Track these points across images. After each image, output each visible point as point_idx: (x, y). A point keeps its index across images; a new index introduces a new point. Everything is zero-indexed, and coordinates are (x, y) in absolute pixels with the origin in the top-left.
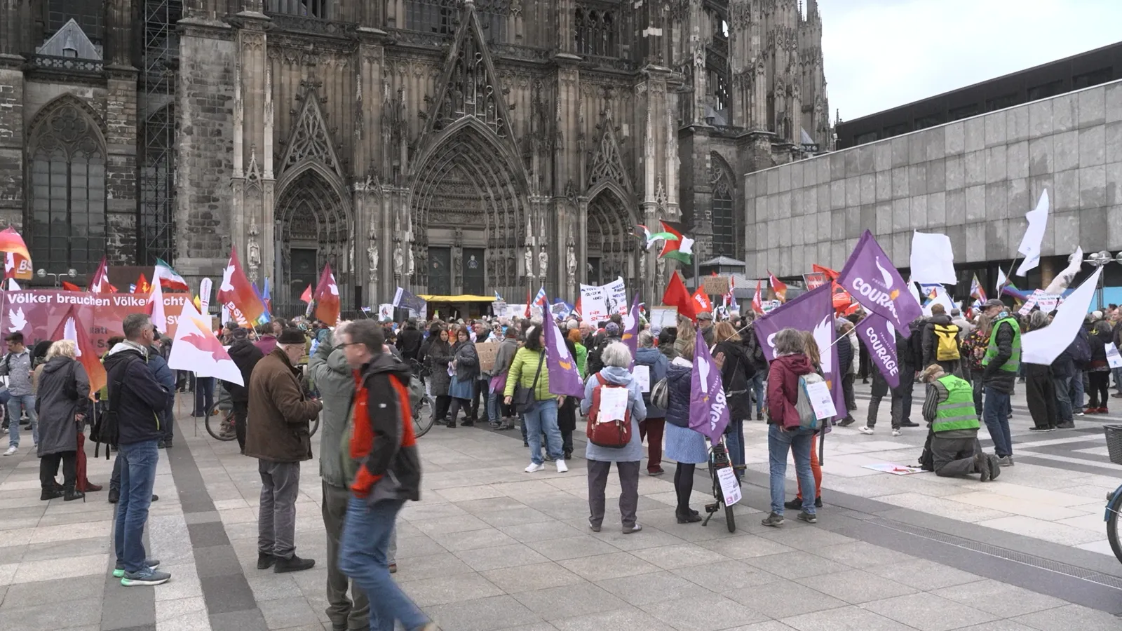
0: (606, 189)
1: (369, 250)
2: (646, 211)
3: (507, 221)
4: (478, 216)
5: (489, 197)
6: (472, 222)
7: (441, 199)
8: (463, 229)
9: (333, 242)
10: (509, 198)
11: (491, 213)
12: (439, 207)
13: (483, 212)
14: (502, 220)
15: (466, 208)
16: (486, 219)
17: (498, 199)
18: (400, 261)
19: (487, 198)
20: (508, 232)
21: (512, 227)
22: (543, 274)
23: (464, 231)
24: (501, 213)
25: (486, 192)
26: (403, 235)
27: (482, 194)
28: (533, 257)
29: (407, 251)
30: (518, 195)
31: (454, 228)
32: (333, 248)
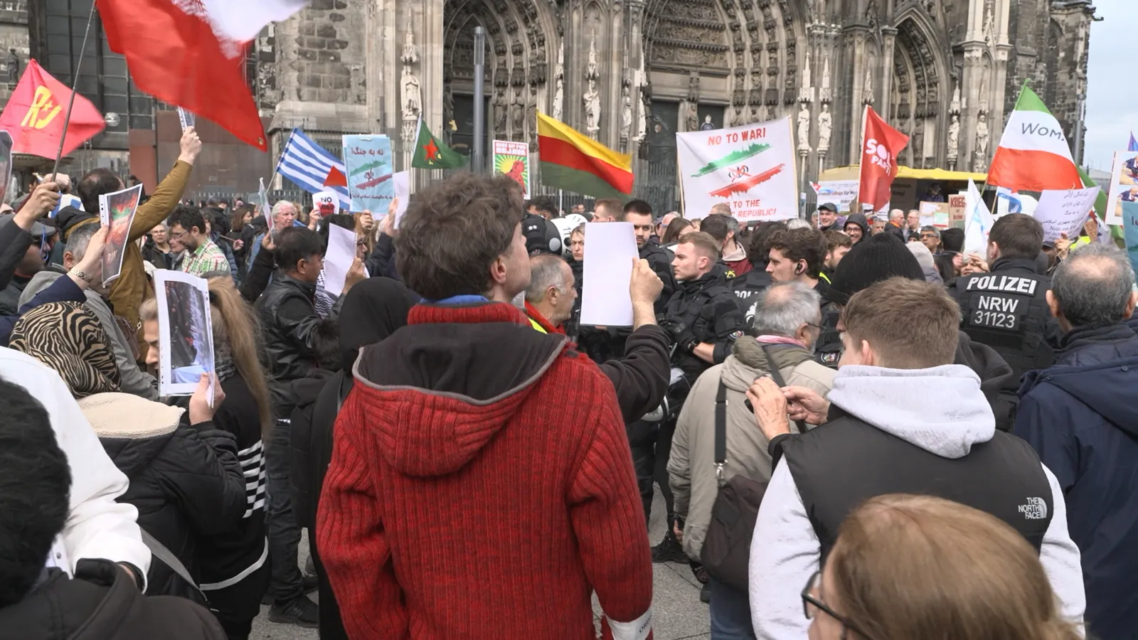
0: (910, 19)
1: (586, 96)
2: (966, 55)
3: (765, 62)
4: (718, 56)
5: (738, 26)
6: (710, 65)
7: (669, 25)
8: (702, 74)
9: (518, 85)
10: (770, 27)
11: (739, 51)
12: (666, 39)
13: (727, 49)
14: (756, 62)
15: (704, 41)
16: (731, 60)
17: (752, 29)
18: (628, 117)
19: (736, 28)
20: (766, 81)
21: (773, 73)
22: (823, 146)
23: (702, 79)
24: (756, 50)
25: (733, 17)
26: (632, 77)
27: (727, 21)
28: (811, 119)
29: (637, 105)
30: (787, 23)
31: (687, 72)
32: (518, 95)
